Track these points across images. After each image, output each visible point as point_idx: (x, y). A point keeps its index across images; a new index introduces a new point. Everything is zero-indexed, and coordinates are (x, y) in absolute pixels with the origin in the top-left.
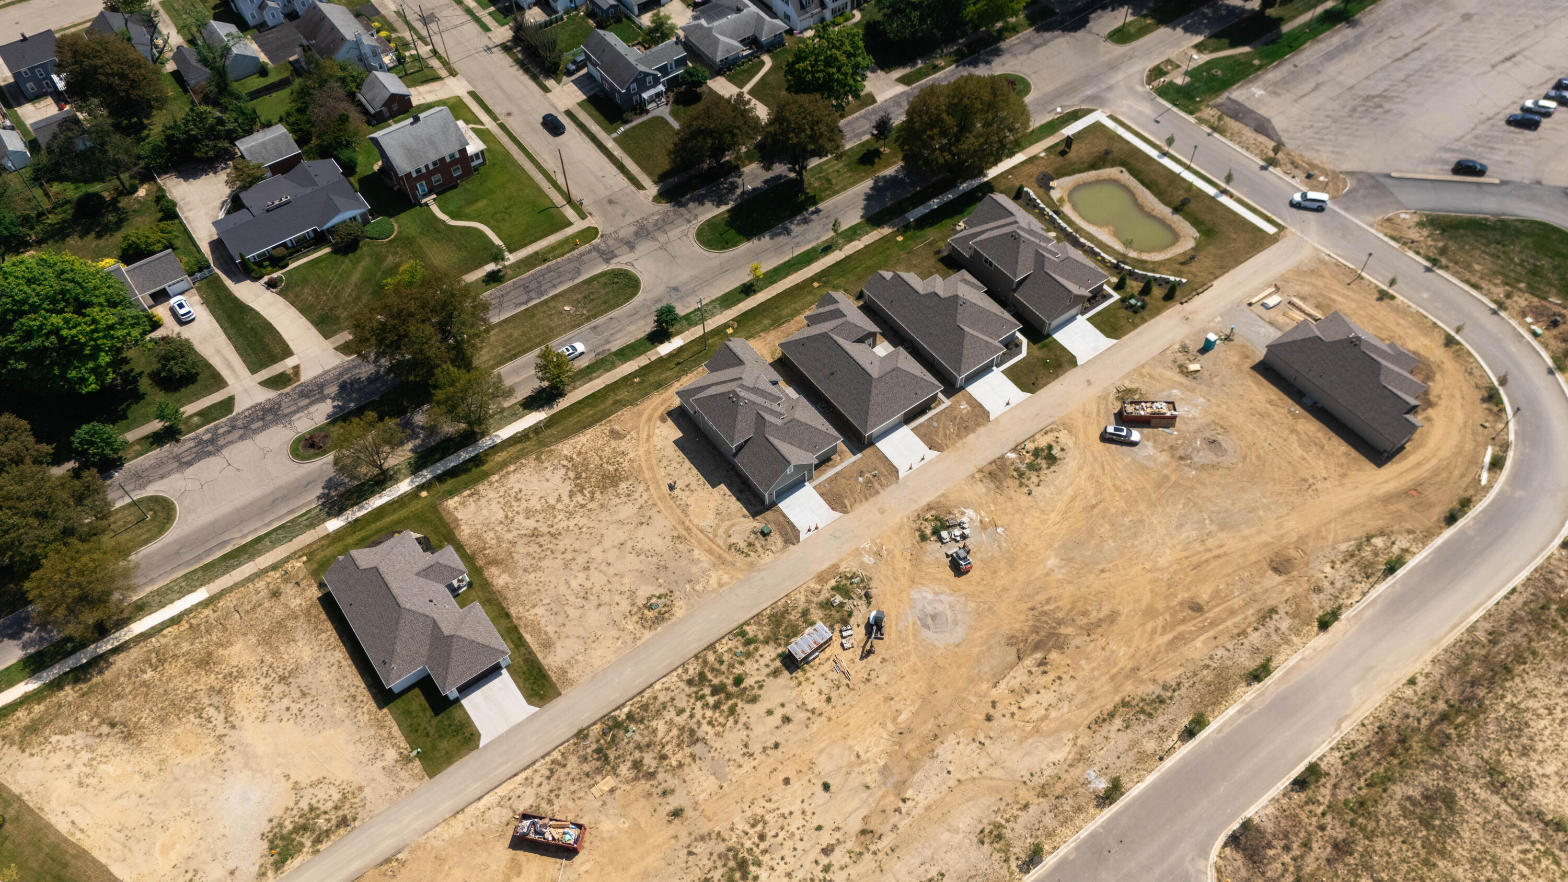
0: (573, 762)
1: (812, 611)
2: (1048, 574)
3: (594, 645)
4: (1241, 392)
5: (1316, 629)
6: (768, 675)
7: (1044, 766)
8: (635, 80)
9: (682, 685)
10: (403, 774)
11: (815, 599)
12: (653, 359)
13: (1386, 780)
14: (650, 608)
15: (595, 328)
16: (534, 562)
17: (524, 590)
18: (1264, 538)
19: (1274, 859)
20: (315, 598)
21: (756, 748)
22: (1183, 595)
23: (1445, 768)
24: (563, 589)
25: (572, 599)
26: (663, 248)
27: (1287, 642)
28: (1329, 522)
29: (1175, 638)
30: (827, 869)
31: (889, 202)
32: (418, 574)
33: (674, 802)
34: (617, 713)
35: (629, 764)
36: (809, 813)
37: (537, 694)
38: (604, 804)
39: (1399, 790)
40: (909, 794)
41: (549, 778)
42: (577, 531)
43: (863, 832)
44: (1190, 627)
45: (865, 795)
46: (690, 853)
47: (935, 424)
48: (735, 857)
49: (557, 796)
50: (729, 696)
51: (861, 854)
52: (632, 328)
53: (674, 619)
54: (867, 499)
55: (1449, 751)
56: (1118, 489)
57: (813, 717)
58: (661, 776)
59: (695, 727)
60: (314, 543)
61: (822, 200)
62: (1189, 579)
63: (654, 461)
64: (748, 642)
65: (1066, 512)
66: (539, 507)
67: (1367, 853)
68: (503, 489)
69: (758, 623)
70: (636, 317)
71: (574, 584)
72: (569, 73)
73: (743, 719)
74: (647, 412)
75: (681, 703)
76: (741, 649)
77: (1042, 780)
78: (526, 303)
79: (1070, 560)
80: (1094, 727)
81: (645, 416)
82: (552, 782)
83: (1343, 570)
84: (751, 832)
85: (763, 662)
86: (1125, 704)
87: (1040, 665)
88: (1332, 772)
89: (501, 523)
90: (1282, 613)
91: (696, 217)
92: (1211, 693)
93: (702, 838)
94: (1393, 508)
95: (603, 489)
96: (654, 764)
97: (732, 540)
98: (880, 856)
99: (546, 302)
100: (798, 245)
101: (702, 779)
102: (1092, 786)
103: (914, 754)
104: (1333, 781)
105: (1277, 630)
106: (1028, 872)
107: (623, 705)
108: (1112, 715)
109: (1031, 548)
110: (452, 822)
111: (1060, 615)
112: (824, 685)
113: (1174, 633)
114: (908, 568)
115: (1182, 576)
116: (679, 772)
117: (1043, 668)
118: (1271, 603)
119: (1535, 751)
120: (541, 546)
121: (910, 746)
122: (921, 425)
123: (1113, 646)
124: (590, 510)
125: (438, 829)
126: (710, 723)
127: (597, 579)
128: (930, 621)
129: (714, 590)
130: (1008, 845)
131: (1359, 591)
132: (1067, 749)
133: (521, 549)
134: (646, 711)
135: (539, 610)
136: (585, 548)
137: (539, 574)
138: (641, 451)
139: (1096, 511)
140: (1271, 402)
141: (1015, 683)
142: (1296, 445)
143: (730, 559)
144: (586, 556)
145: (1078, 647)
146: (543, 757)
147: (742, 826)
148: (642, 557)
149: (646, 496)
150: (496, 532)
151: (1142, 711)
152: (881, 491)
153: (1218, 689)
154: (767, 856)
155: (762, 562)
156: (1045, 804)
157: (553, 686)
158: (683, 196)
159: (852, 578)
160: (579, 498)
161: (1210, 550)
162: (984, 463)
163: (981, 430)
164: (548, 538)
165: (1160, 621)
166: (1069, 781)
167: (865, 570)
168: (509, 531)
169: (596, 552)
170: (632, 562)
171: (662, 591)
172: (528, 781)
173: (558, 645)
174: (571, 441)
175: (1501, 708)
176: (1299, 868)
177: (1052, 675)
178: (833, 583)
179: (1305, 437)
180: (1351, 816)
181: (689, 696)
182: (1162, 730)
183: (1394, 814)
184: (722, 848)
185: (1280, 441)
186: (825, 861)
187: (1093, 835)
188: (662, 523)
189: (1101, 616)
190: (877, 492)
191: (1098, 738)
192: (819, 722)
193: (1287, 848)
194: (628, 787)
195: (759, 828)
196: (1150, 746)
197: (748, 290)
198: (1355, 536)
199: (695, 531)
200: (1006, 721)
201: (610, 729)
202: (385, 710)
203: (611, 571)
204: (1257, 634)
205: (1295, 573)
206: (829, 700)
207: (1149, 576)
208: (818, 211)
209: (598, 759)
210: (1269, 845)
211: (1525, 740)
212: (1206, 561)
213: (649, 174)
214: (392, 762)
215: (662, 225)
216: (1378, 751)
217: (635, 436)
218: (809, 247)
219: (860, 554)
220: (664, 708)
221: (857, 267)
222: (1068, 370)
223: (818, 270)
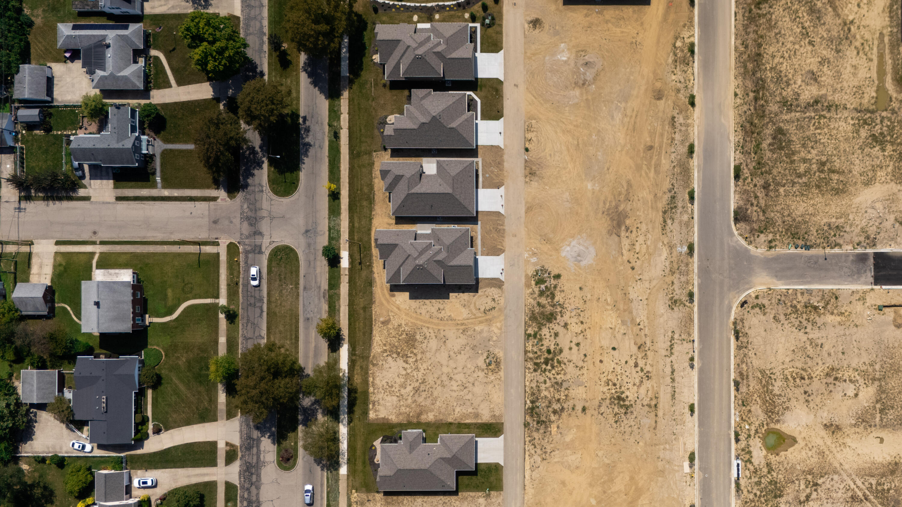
0: (535, 435)
1: (540, 301)
2: (594, 193)
3: (490, 397)
4: (572, 23)
5: (691, 109)
6: (555, 338)
7: (664, 264)
8: (134, 153)
9: (534, 374)
10: (493, 500)
11: (536, 296)
12: (347, 273)
13: (758, 145)
14: (490, 364)
15: (305, 288)
16: (431, 398)
17: (443, 410)
18: (643, 88)
19: (752, 213)
20: (383, 497)
21: (580, 364)
22: (642, 147)
23: (771, 121)
24: (454, 394)
25: (462, 393)
26: (272, 218)
27: (688, 126)
28: (657, 54)
29: (655, 168)
30: (642, 370)
31: (326, 76)
32: (410, 453)
33: (579, 408)
34: (527, 406)
35: (552, 415)
36: (618, 362)
37: (496, 432)
38: (561, 433)
39: (764, 145)
40: (638, 321)
41: (535, 447)
42: (428, 371)
43: (639, 348)
44: (655, 158)
45: (627, 337)
46: (602, 414)
47: (487, 175)
48: (615, 399)
49: (545, 448)
50: (552, 360)
51: (646, 354)
52: (318, 270)
53: (502, 358)
54: (504, 237)
55: (767, 112)
56: (577, 126)
57: (585, 333)
58: (565, 406)
59: (555, 381)
60: (348, 483)
61: (298, 109)
62: (637, 138)
63: (414, 315)
64: (535, 336)
65: (572, 159)
66: (403, 380)
67: (774, 179)
68: (381, 390)
69: (529, 326)
70: (312, 263)
71: (455, 388)
72: (83, 177)
73: (566, 361)
74: (383, 300)
75: (542, 379)
76: (536, 341)
77: (669, 269)
78: (262, 311)
79: (594, 177)
80: (664, 232)
81: (384, 302)
82: (538, 447)
83: (678, 71)
84: (610, 387)
85: (548, 336)
86: (665, 212)
87: (627, 231)
88: (742, 161)
89: (399, 401)
90: (676, 115)
91: (260, 185)
92: (684, 176)
93: (600, 406)
94: (670, 21)
95: (413, 346)
96: (559, 405)
97: (482, 309)
98: (651, 348)
99: (269, 302)
100: (321, 147)
101: (578, 391)
102: (683, 252)
103: (626, 308)
104: (744, 164)
105: (681, 124)
106: (693, 301)
107: (526, 401)
108: (665, 221)
109: (577, 188)
110: (526, 491)
111: (614, 204)
112: (574, 320)
113: (653, 167)
114: (550, 247)
115: (633, 139)
116: (568, 398)
117: (629, 231)
118: (669, 116)
119: (790, 80)
120: (425, 391)
121: (621, 306)
122: (483, 182)
123: (641, 196)
124: (421, 359)
125: (526, 498)
126: (558, 374)
127: (460, 377)
128: (579, 258)
129: (501, 334)
130: (680, 300)
131: (690, 74)
132: (664, 250)
133: (420, 400)
134: (534, 394)
135: (458, 409)
136: (440, 373)
137: (439, 399)
138: (403, 316)
139: (581, 146)
140: (586, 16)
141: (627, 247)
142: (614, 29)
143: (490, 317)
144: (444, 375)
145: (631, 210)
146: (525, 444)
147: (605, 389)
148: (462, 352)
149: (431, 331)
150: (403, 405)
151: (672, 208)
152: (504, 228)
153: (685, 171)
154: (623, 388)
155: (502, 304)
156: (677, 275)
157: (497, 424)
158: (239, 180)
159: (537, 274)
160: (411, 360)
161: (631, 116)
162: (523, 171)
163: (505, 157)
164: (422, 386)
165: (644, 167)
166: (676, 259)
167: (537, 265)
168: (406, 400)
169: (445, 370)
170: (462, 359)
171: (485, 355)
172: (531, 456)
173: (480, 411)
174: (375, 344)
175: (769, 75)
176: (760, 208)
177: (634, 230)
178: (533, 283)
179: (613, 20)
180: (760, 171)
181: (541, 374)
182: (683, 207)
183: (770, 156)
184: (608, 401)
185: (607, 33)
186: (639, 369)
187: (699, 267)
188: (451, 333)
189: (626, 188)
190: (504, 230)
191: (669, 234)
192: (588, 333)
193: (752, 205)
194: (561, 421)
195: (610, 383)
196: (685, 217)
197: (335, 196)
198: (669, 50)
199: (465, 322)
200: (639, 262)
201: (532, 412)
202: (460, 494)
203: (460, 369)
204: (677, 134)
205: (666, 92)
206: (582, 323)
207: (624, 152)
208: (305, 119)
209: (541, 425)
210: (747, 210)
211: (785, 79)
212: (635, 123)
213: (208, 187)
214: (485, 502)
215: (254, 207)
216: (748, 137)
217: (393, 314)
218: (327, 143)
219: (529, 261)
220: (539, 387)
221: (360, 130)
222: (502, 89)
223: (348, 151)
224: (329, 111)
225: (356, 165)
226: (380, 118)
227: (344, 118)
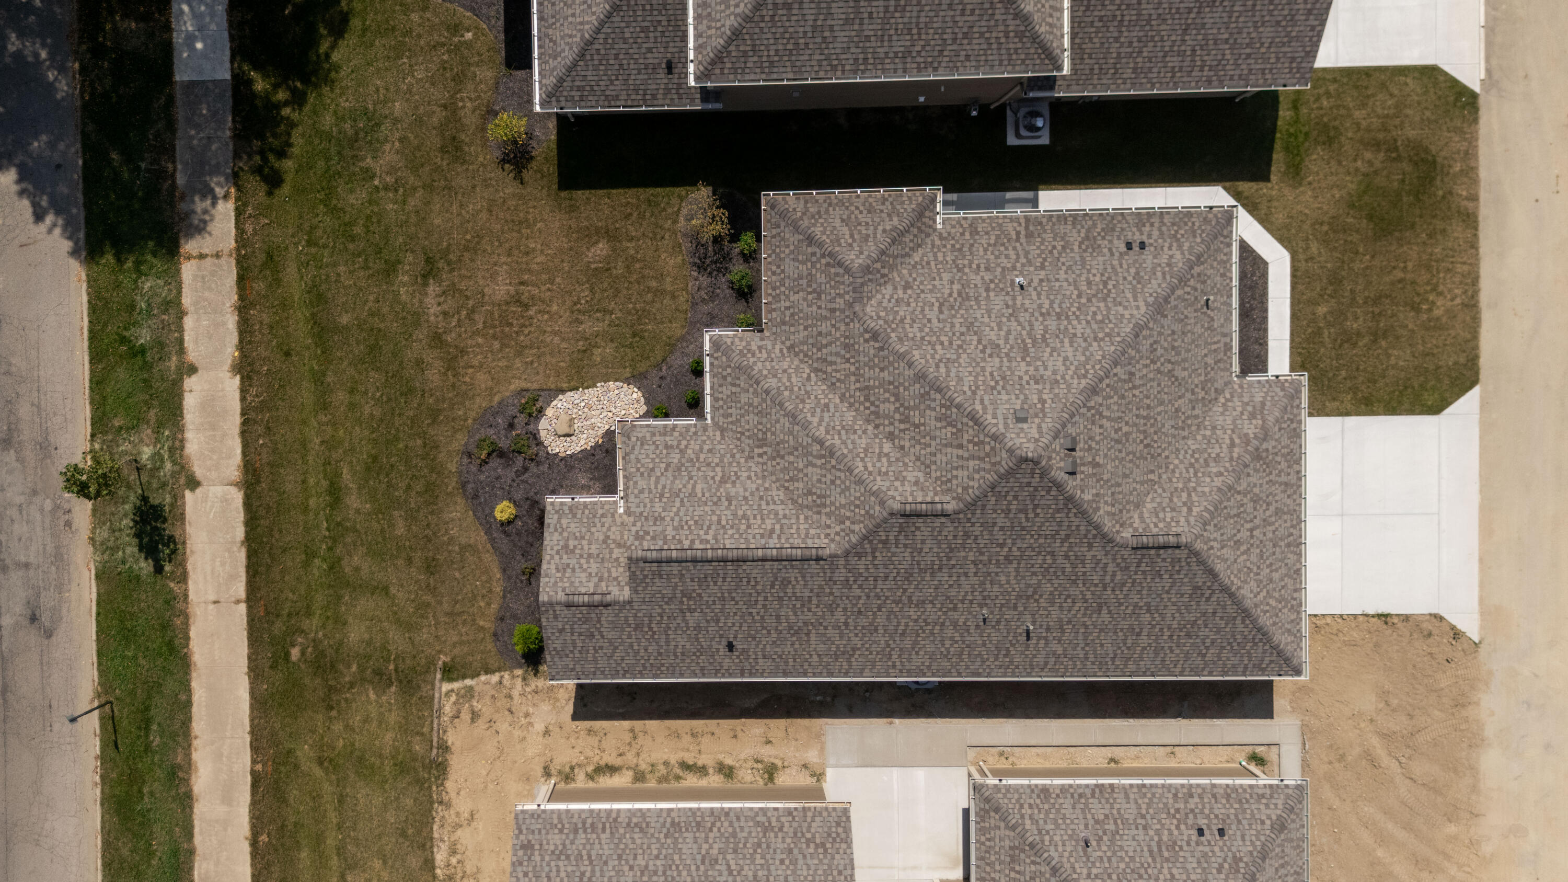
163: (1495, 705)
221: (335, 493)
222: (1470, 154)
223: (243, 649)
224: (97, 355)
225: (305, 752)
226: (487, 417)
227: (209, 405)
